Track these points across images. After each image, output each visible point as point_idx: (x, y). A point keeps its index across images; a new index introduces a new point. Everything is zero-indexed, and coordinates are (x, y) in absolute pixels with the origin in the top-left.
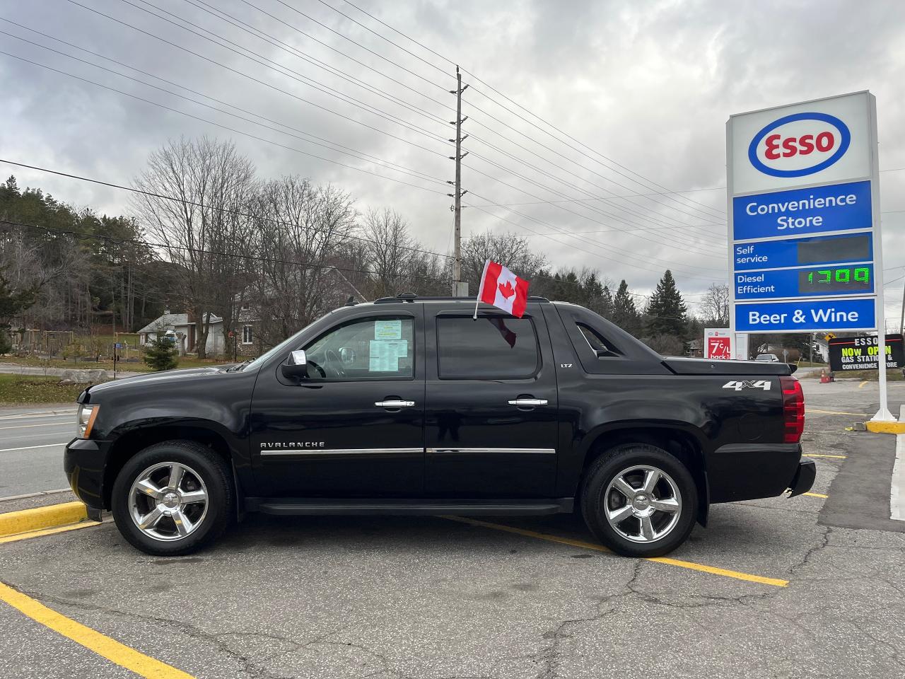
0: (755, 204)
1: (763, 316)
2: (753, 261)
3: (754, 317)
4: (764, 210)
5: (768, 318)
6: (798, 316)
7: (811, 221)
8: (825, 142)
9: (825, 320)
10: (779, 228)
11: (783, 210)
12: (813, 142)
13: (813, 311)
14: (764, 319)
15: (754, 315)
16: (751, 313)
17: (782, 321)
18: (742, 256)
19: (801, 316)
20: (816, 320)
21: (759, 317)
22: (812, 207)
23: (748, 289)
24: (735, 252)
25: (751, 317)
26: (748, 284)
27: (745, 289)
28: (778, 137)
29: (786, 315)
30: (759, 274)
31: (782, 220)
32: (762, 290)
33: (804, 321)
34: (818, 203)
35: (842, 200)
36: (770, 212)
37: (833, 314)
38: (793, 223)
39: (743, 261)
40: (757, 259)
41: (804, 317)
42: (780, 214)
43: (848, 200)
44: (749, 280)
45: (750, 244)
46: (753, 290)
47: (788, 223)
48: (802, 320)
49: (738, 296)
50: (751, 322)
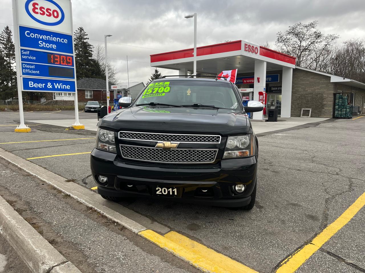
0: (29, 32)
1: (35, 84)
2: (29, 58)
3: (31, 84)
4: (33, 36)
5: (37, 85)
6: (49, 85)
7: (52, 46)
8: (55, 14)
9: (59, 88)
10: (40, 46)
11: (41, 38)
12: (51, 12)
13: (55, 84)
14: (36, 85)
15: (31, 83)
16: (30, 82)
17: (43, 87)
18: (24, 55)
19: (50, 85)
20: (56, 87)
21: (34, 84)
22: (52, 40)
23: (28, 71)
24: (21, 52)
25: (30, 84)
26: (27, 68)
27: (26, 71)
28: (37, 4)
29: (44, 84)
30: (32, 65)
31: (40, 42)
32: (34, 72)
33: (52, 88)
34: (54, 39)
35: (63, 41)
36: (36, 37)
37: (62, 86)
38: (45, 45)
39: (25, 57)
40: (31, 58)
41: (51, 86)
42: (40, 39)
43: (65, 41)
44: (28, 66)
45: (28, 50)
46: (30, 72)
47: (43, 44)
48: (51, 87)
49: (23, 74)
50: (30, 86)
